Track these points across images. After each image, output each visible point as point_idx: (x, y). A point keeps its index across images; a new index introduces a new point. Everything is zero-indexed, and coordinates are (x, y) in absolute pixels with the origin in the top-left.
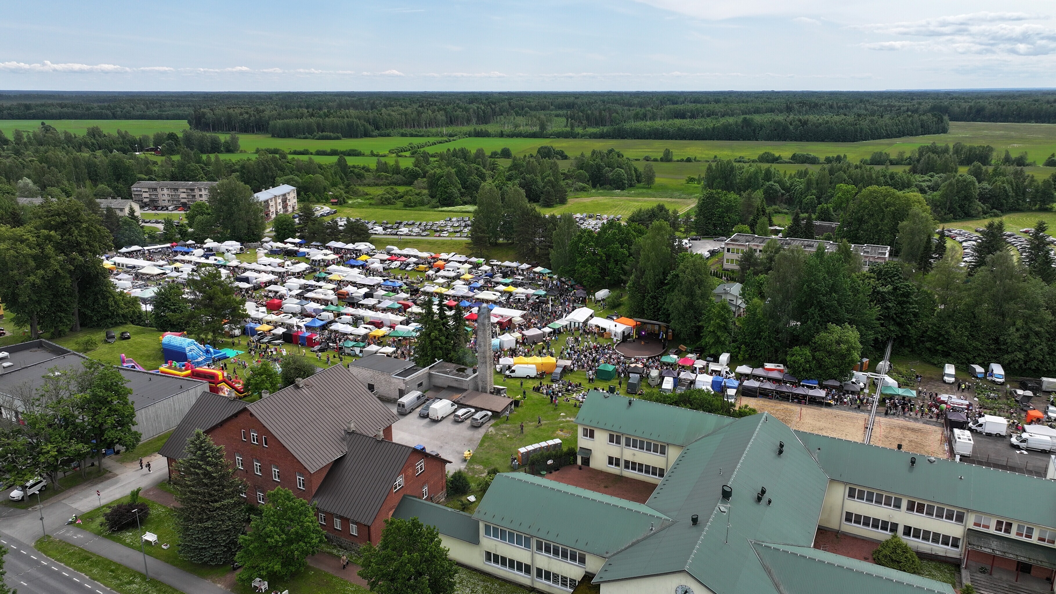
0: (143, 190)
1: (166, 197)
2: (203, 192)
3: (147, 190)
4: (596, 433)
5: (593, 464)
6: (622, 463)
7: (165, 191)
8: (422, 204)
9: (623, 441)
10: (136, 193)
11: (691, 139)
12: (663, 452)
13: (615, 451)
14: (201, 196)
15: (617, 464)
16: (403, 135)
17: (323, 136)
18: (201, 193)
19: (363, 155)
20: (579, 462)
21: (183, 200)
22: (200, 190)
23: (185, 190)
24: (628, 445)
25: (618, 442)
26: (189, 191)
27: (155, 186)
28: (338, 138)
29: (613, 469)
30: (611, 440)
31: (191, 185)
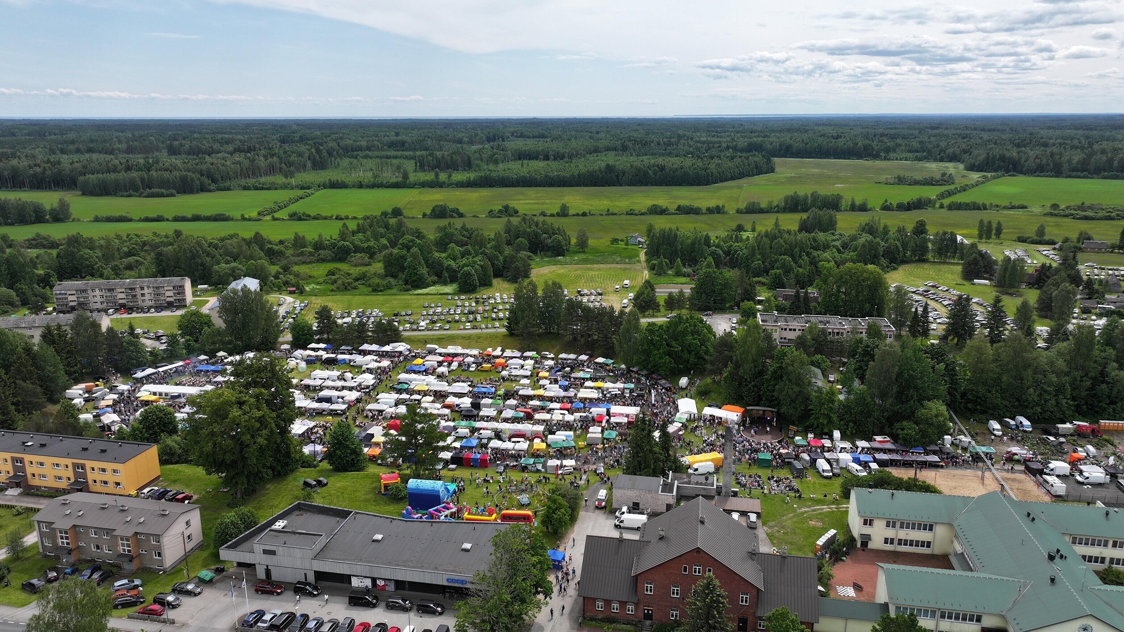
0: (69, 293)
1: (98, 299)
2: (146, 291)
3: (74, 292)
4: (876, 522)
5: (871, 545)
6: (896, 542)
7: (97, 292)
8: (389, 287)
9: (898, 525)
10: (60, 296)
11: (559, 186)
12: (931, 529)
13: (890, 533)
14: (143, 295)
15: (892, 543)
16: (246, 188)
17: (153, 193)
18: (143, 292)
19: (232, 219)
20: (859, 545)
21: (121, 301)
22: (142, 288)
23: (123, 290)
24: (902, 527)
25: (894, 526)
26: (128, 291)
27: (83, 287)
28: (172, 195)
29: (889, 547)
30: (888, 525)
31: (130, 283)
